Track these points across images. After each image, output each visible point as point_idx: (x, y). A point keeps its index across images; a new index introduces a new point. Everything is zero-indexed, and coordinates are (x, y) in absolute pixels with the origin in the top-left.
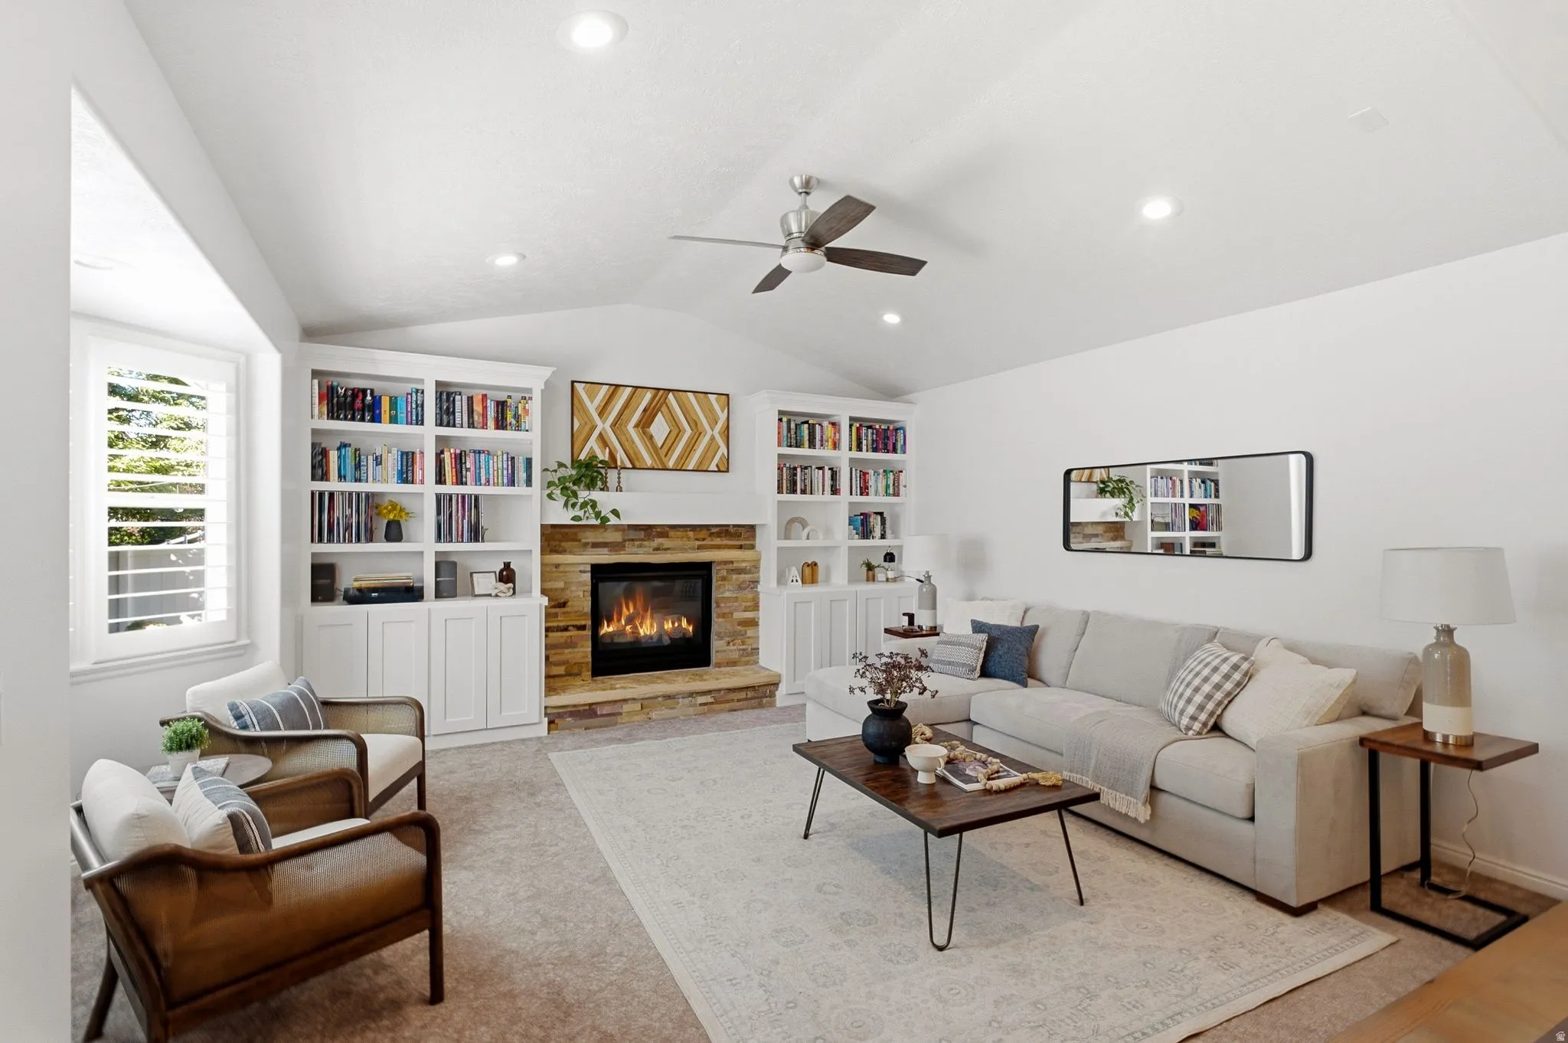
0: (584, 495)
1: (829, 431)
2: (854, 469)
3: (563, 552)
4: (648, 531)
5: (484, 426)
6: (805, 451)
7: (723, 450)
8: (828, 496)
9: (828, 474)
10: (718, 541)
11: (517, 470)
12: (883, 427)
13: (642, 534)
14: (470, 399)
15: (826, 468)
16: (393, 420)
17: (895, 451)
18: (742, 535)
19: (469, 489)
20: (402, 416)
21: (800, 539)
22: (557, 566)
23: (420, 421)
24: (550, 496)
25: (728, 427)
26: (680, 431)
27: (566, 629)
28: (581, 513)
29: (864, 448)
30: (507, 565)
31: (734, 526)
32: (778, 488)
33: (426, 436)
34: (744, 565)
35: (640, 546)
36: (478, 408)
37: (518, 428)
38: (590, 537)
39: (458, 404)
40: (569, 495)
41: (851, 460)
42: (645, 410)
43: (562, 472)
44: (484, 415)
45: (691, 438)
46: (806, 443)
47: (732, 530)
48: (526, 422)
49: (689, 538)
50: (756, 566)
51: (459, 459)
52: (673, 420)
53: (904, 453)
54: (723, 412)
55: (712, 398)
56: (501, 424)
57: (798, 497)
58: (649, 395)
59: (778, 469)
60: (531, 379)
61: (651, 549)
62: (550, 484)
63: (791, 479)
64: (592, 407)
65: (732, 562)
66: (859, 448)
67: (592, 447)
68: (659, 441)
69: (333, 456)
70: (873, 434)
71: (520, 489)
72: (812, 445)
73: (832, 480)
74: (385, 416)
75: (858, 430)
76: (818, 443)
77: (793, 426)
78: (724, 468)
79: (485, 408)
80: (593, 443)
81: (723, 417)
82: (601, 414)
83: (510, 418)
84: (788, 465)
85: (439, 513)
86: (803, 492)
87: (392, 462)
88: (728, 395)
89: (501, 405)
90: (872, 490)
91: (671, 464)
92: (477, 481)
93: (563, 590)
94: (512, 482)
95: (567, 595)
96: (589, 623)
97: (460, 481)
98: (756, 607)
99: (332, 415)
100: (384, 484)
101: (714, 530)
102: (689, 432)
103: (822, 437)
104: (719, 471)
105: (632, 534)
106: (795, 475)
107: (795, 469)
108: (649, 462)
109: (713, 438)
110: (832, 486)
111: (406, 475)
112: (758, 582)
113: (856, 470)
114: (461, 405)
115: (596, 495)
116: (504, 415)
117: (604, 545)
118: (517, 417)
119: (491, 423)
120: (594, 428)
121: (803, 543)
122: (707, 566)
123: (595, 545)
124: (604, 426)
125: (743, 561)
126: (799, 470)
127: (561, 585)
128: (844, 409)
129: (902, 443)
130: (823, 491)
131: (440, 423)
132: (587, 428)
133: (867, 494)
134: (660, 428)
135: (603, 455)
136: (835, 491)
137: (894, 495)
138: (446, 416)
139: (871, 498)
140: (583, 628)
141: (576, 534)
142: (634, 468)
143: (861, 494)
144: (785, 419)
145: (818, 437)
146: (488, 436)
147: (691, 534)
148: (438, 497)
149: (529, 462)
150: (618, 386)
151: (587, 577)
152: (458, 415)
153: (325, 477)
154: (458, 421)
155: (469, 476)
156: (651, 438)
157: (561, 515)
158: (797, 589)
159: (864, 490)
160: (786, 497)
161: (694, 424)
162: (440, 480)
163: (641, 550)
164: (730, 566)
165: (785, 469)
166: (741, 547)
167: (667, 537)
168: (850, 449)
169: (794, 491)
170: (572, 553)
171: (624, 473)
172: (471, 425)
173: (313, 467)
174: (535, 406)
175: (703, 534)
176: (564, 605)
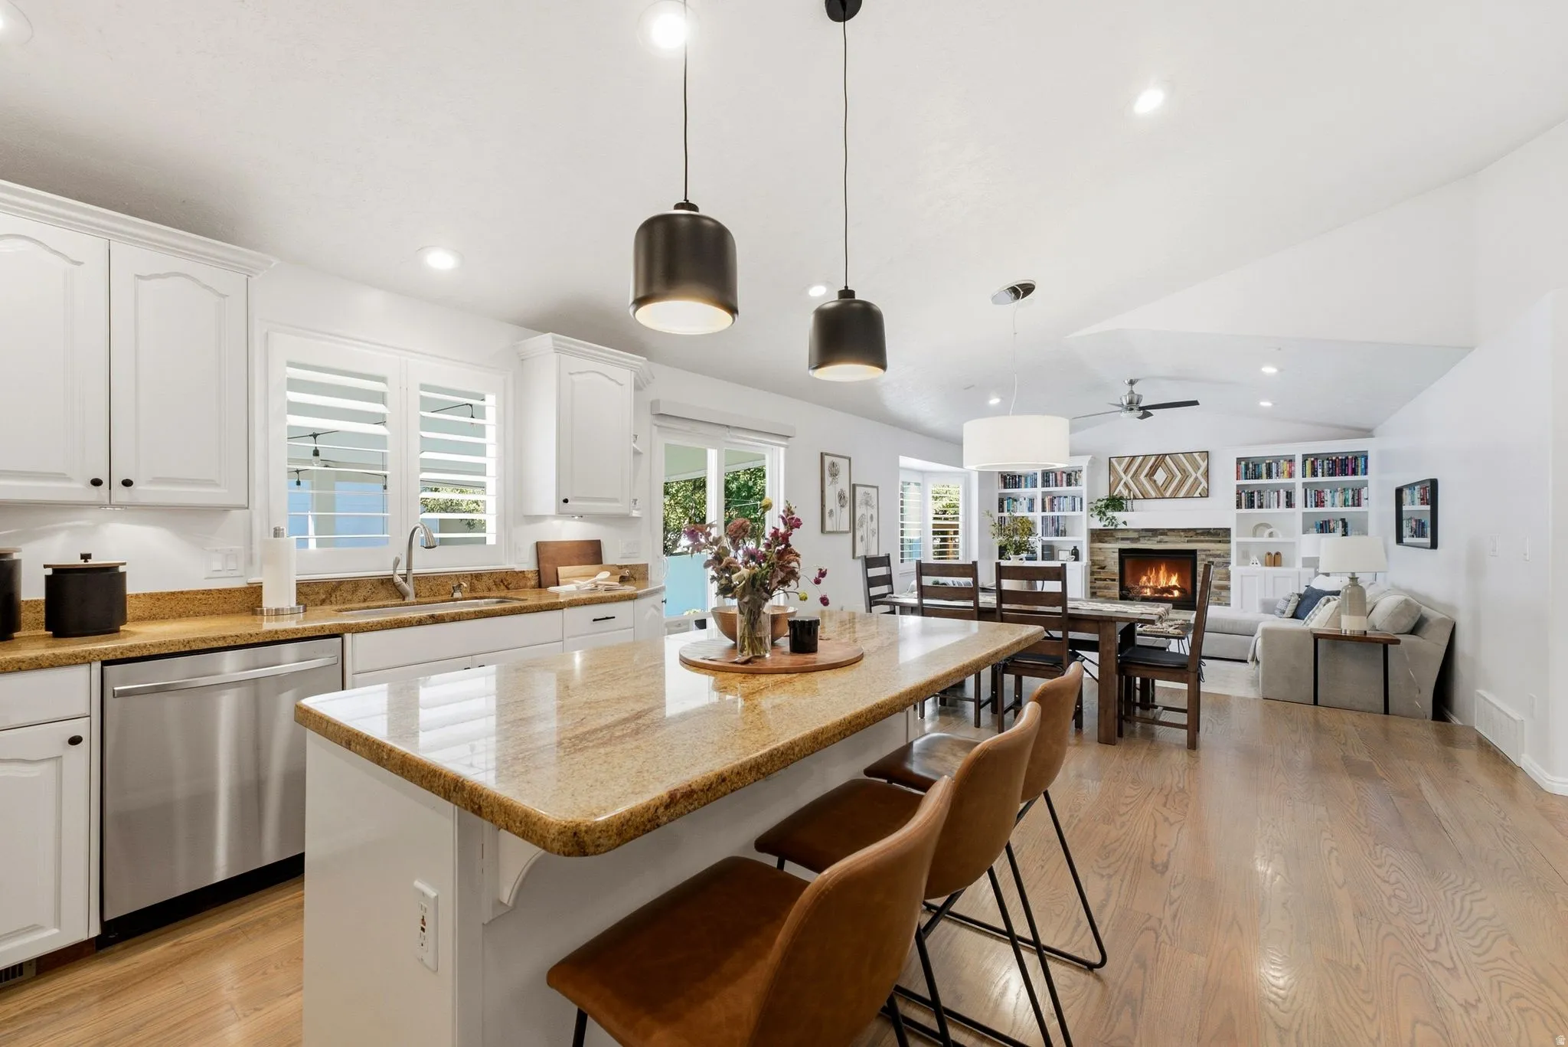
0: (1110, 514)
1: (1284, 466)
2: (1308, 490)
3: (1106, 542)
4: (1155, 532)
5: (1062, 486)
6: (1264, 481)
7: (1204, 484)
8: (1283, 509)
9: (1283, 494)
10: (1202, 538)
11: (1075, 502)
12: (1340, 458)
13: (1150, 534)
14: (1056, 475)
15: (1281, 491)
16: (1026, 487)
17: (1354, 472)
18: (1221, 535)
19: (1056, 513)
20: (1029, 485)
21: (1262, 536)
22: (1100, 549)
23: (1036, 486)
24: (1091, 515)
25: (1208, 470)
26: (1173, 476)
27: (1105, 580)
28: (1107, 523)
29: (1320, 474)
30: (1075, 547)
31: (1214, 529)
32: (1237, 505)
33: (1039, 491)
34: (1219, 552)
35: (1149, 540)
36: (1059, 478)
37: (1076, 485)
38: (1120, 535)
39: (1051, 477)
40: (1102, 513)
41: (1304, 484)
42: (1151, 468)
43: (1099, 504)
44: (1062, 481)
45: (1180, 481)
46: (1264, 475)
47: (1212, 531)
48: (1080, 482)
49: (1181, 536)
50: (1228, 554)
51: (1052, 501)
52: (1169, 471)
53: (1366, 474)
54: (1204, 462)
55: (1196, 455)
56: (1069, 484)
57: (1256, 510)
58: (1153, 459)
59: (1237, 494)
60: (1082, 462)
61: (1155, 542)
62: (1092, 510)
63: (1248, 499)
64: (1120, 469)
65: (1209, 550)
66: (1314, 474)
67: (1121, 490)
68: (1160, 483)
69: (1005, 502)
70: (1329, 463)
71: (1077, 513)
72: (1269, 475)
73: (1287, 497)
74: (1023, 485)
75: (1313, 462)
76: (1274, 475)
77: (1251, 466)
78: (1205, 494)
79: (1062, 477)
80: (1121, 487)
81: (1203, 465)
82: (1125, 473)
83: (1073, 481)
84: (1246, 491)
85: (1043, 524)
86: (1261, 507)
87: (1025, 504)
88: (1207, 452)
89: (1069, 475)
90: (1328, 503)
91: (1168, 495)
92: (1059, 510)
93: (1103, 561)
94: (1074, 510)
95: (1106, 563)
96: (1117, 578)
97: (1052, 510)
98: (1228, 578)
99: (1005, 487)
100: (1021, 512)
101: (1198, 532)
102: (1179, 476)
103: (1278, 471)
104: (1202, 497)
105: (1144, 534)
106: (1254, 497)
107: (1253, 493)
108: (1154, 495)
109: (1196, 478)
110: (1287, 502)
111: (1031, 509)
112: (1230, 563)
113: (1311, 491)
114: (1052, 477)
115: (1116, 514)
116: (1071, 478)
117: (1127, 539)
118: (1076, 480)
119: (1064, 483)
120: (1121, 479)
121: (1265, 539)
122: (1194, 552)
123: (1123, 539)
124: (1127, 478)
125: (1218, 550)
126: (1256, 493)
127: (1102, 558)
128: (1298, 451)
129: (1363, 467)
130: (1278, 506)
131: (1043, 486)
132: (1117, 481)
133: (1323, 506)
134: (1160, 476)
135: (1125, 493)
136: (1290, 504)
137: (1354, 505)
138: (1046, 482)
139: (1327, 509)
140: (1114, 580)
141: (1112, 533)
142: (1145, 498)
143: (1317, 506)
144: (1243, 463)
145: (1274, 471)
146: (1064, 489)
147: (1182, 533)
148: (1043, 517)
149: (1081, 500)
150: (1134, 457)
151: (1117, 555)
152: (1051, 482)
153: (1003, 511)
154: (1051, 484)
155: (1056, 508)
156: (1155, 481)
157: (1098, 524)
158: (1257, 569)
159: (1320, 503)
160: (1244, 511)
161: (1183, 471)
162: (1044, 510)
163: (1149, 542)
164: (1208, 553)
165: (1243, 494)
166: (1220, 542)
167: (1167, 535)
168: (1304, 476)
169: (1252, 507)
170: (1110, 543)
171: (1135, 502)
172: (1056, 486)
173: (999, 507)
174: (1084, 475)
175: (1191, 534)
176: (1103, 568)
